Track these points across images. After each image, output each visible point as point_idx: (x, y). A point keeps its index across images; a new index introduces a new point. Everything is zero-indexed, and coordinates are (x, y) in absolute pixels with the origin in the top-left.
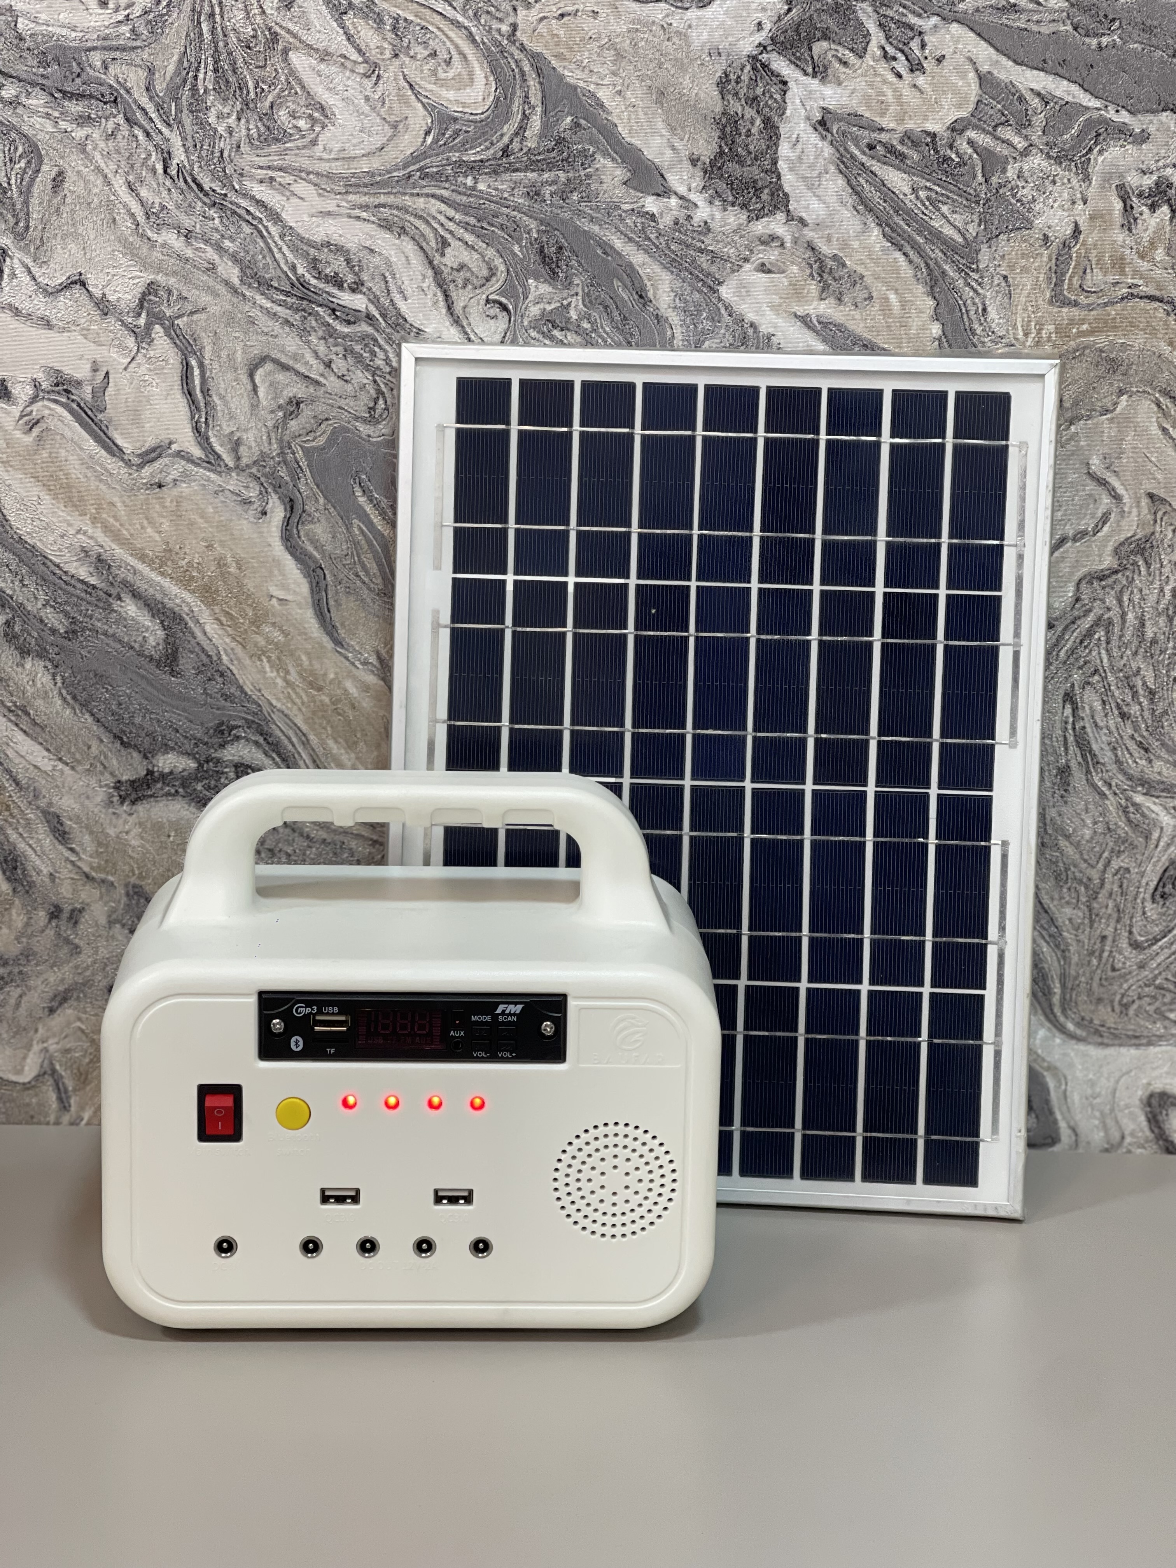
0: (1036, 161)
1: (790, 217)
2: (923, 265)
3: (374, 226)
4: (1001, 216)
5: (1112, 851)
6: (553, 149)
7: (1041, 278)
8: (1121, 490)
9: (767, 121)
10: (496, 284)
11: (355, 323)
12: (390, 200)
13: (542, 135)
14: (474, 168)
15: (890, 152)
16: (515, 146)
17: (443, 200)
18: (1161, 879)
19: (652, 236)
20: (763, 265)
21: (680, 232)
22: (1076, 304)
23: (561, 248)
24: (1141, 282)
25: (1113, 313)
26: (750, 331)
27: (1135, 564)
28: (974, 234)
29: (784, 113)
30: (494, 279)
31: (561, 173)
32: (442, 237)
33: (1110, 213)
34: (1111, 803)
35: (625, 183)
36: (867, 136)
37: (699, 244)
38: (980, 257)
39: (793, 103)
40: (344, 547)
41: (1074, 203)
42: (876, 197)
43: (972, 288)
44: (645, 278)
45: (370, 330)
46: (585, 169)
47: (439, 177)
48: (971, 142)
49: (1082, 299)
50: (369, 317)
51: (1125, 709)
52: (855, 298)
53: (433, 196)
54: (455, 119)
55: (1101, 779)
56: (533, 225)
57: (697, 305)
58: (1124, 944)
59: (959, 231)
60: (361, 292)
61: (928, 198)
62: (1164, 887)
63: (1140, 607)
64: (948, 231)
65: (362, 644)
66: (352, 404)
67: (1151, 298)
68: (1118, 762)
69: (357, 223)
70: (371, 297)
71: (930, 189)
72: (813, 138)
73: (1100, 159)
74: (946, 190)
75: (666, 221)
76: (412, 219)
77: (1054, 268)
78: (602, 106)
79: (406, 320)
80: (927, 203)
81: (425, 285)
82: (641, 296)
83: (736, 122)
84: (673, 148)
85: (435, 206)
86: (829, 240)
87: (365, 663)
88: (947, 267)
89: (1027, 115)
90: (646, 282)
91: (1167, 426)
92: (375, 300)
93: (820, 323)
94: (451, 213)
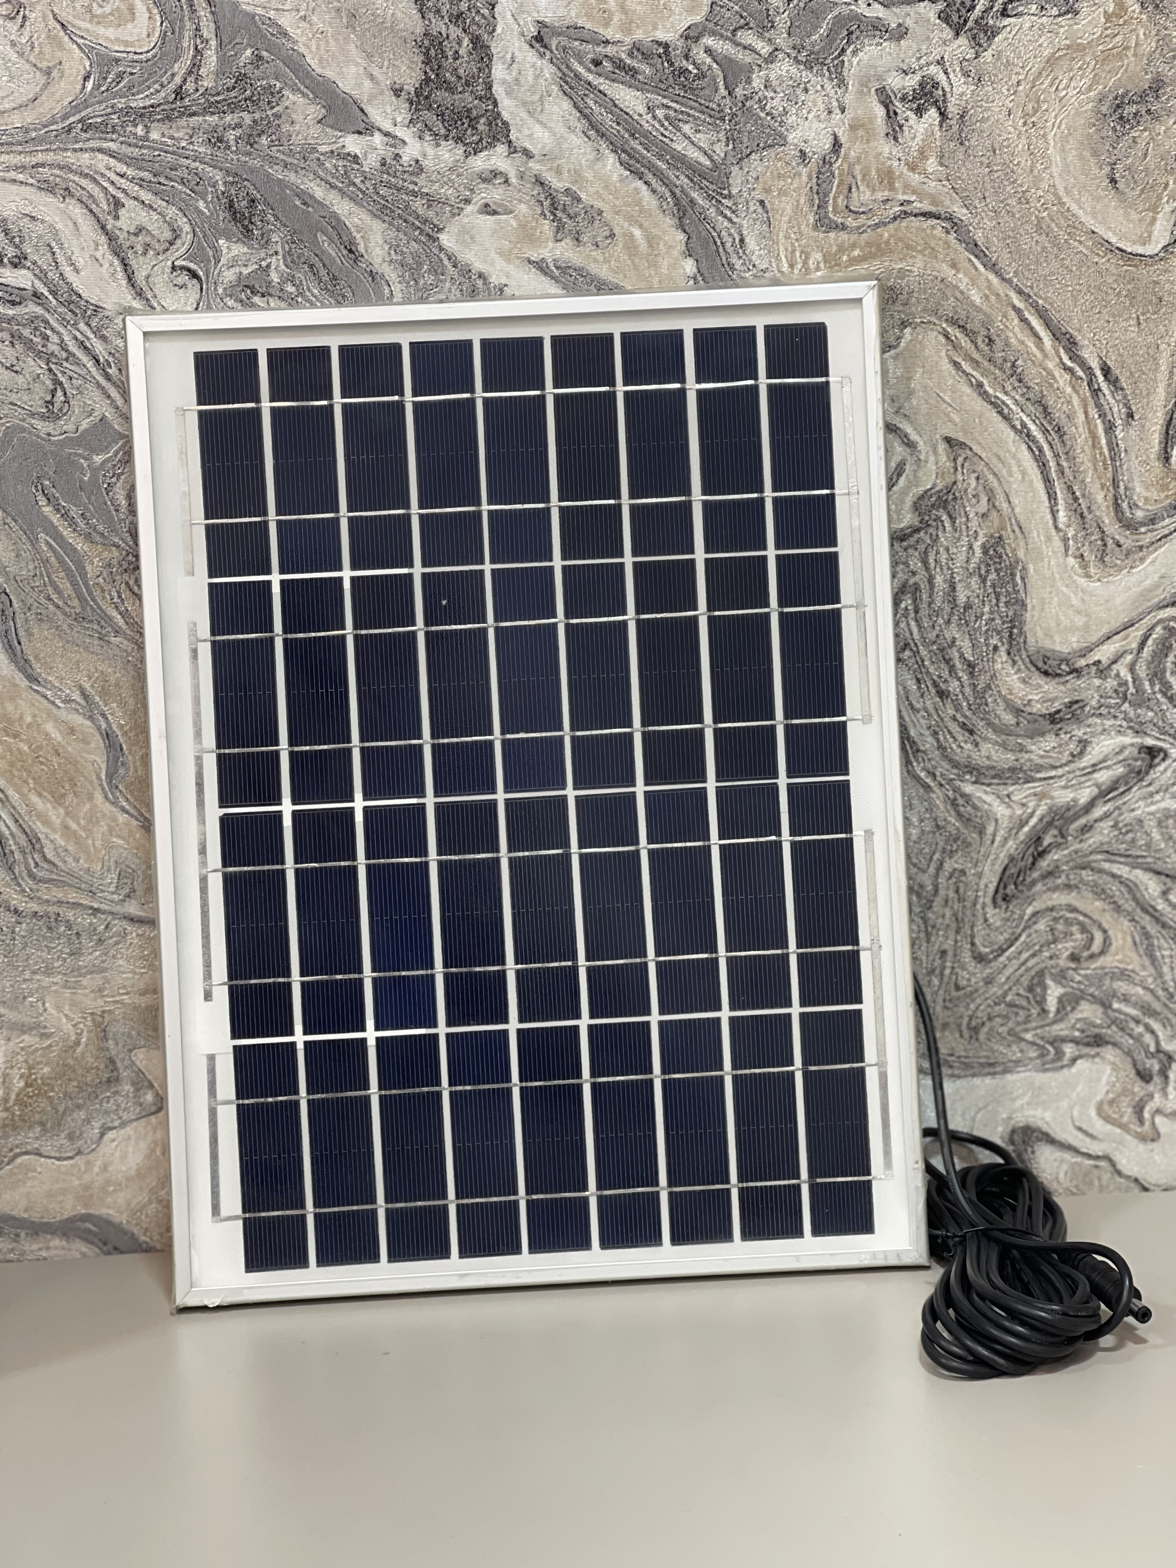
0: (784, 68)
1: (512, 149)
2: (668, 194)
3: (34, 190)
4: (750, 132)
5: (944, 851)
6: (234, 88)
7: (802, 201)
8: (914, 436)
9: (476, 41)
10: (182, 247)
11: (20, 303)
12: (50, 157)
13: (219, 73)
14: (144, 115)
15: (619, 68)
16: (190, 86)
17: (112, 155)
18: (1001, 879)
19: (357, 181)
20: (487, 205)
21: (388, 174)
22: (844, 227)
23: (253, 201)
24: (913, 198)
25: (886, 235)
26: (480, 283)
27: (938, 519)
28: (722, 155)
29: (494, 30)
30: (179, 242)
31: (245, 114)
32: (114, 197)
33: (872, 120)
34: (938, 796)
35: (319, 122)
36: (591, 51)
37: (411, 187)
38: (731, 181)
39: (504, 18)
40: (31, 567)
41: (830, 112)
42: (608, 120)
43: (725, 217)
44: (353, 230)
45: (39, 310)
46: (272, 108)
47: (104, 129)
48: (708, 51)
49: (850, 221)
50: (36, 295)
51: (943, 686)
52: (595, 237)
53: (100, 150)
54: (117, 60)
55: (924, 769)
56: (218, 176)
57: (415, 256)
58: (966, 956)
59: (705, 153)
60: (24, 267)
61: (667, 118)
62: (1005, 888)
63: (949, 568)
64: (693, 154)
65: (61, 679)
66: (25, 398)
67: (927, 215)
68: (940, 747)
69: (14, 188)
70: (37, 272)
71: (668, 107)
72: (529, 57)
73: (855, 60)
74: (686, 106)
75: (371, 162)
76: (76, 179)
77: (815, 188)
78: (285, 34)
79: (80, 296)
80: (666, 123)
81: (99, 255)
82: (351, 251)
83: (441, 43)
84: (372, 77)
85: (102, 161)
86: (558, 171)
87: (68, 701)
88: (694, 195)
89: (768, 16)
90: (355, 234)
91: (959, 360)
92: (42, 276)
93: (557, 268)
94: (122, 168)
